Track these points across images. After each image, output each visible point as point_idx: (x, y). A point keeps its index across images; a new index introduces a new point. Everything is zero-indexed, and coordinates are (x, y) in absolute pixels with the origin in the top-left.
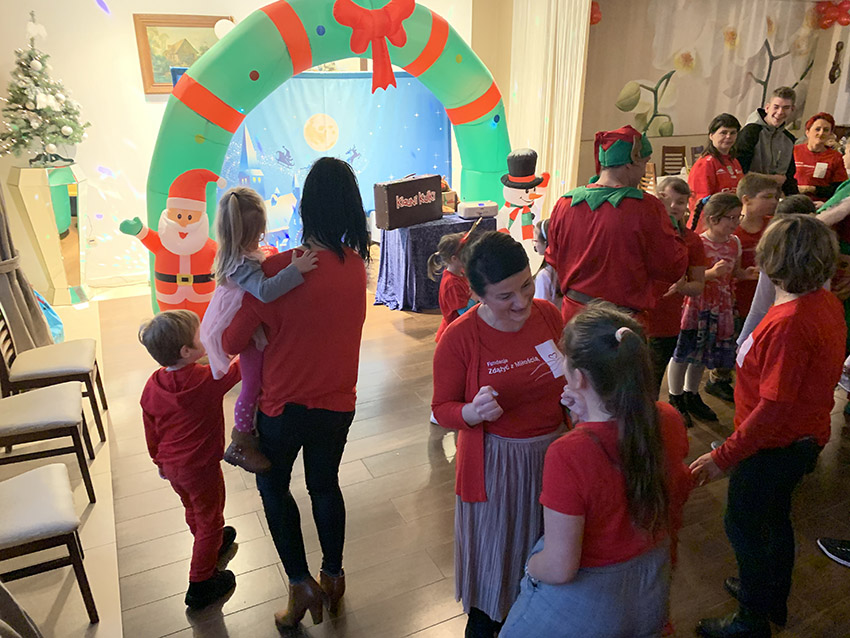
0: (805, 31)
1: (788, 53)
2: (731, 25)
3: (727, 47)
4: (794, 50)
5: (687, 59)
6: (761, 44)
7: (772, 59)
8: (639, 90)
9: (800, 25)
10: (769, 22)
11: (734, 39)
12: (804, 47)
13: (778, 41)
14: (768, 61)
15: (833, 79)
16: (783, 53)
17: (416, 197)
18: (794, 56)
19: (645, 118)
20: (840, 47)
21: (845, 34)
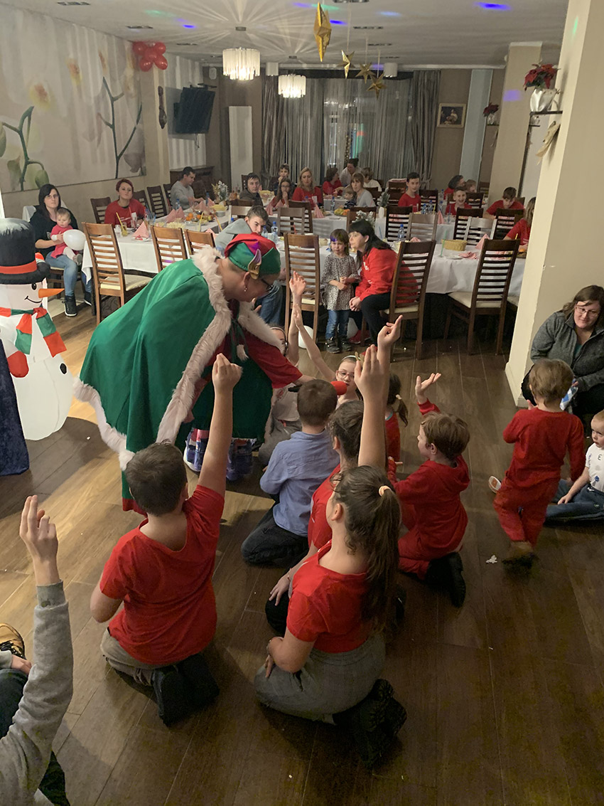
0: (129, 72)
1: (122, 95)
2: (72, 55)
3: (74, 83)
4: (125, 92)
5: (41, 92)
6: (100, 82)
7: (113, 100)
9: (125, 66)
10: (102, 60)
11: (78, 73)
12: (132, 90)
13: (113, 80)
14: (110, 102)
15: (163, 124)
16: (119, 94)
18: (127, 99)
19: (17, 165)
20: (161, 92)
21: (161, 79)
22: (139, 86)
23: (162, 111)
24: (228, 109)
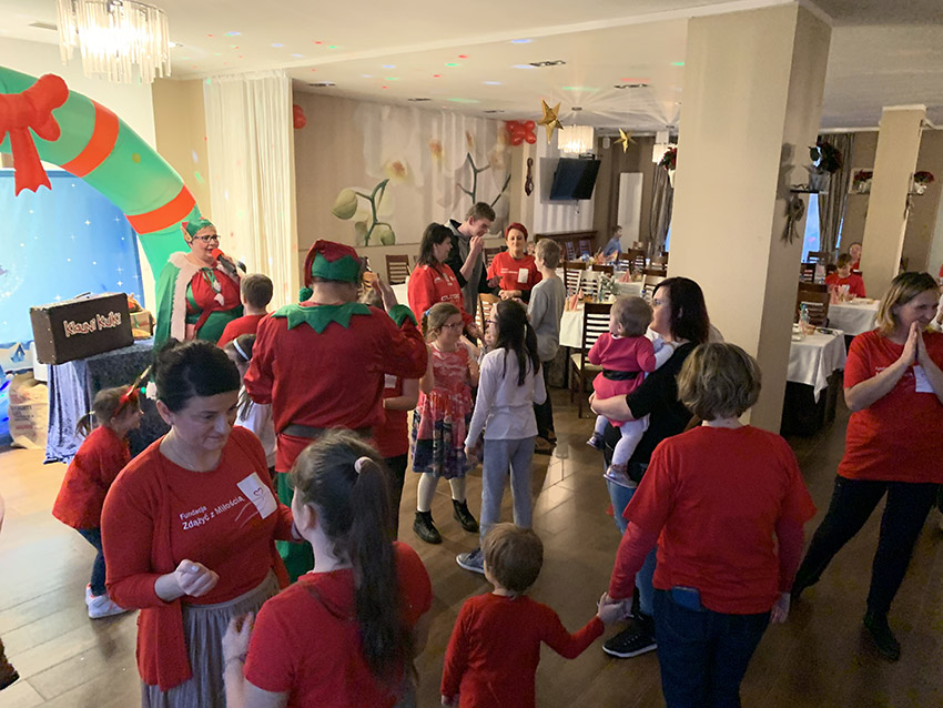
0: (500, 147)
1: (488, 167)
2: (435, 137)
3: (435, 159)
4: (493, 164)
5: (399, 168)
7: (476, 172)
8: (355, 198)
9: (495, 142)
10: (469, 138)
11: (440, 150)
12: (501, 162)
13: (479, 155)
15: (528, 192)
16: (484, 166)
17: (93, 322)
18: (494, 170)
19: (365, 226)
20: (530, 163)
21: (533, 151)
22: (509, 159)
23: (529, 180)
24: (619, 176)
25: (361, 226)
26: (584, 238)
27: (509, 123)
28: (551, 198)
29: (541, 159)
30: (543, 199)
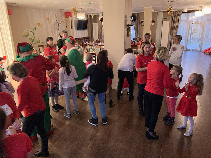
3: (48, 21)
5: (39, 24)
6: (55, 21)
7: (59, 24)
8: (28, 32)
11: (49, 19)
12: (64, 22)
14: (58, 25)
15: (72, 28)
19: (32, 39)
20: (71, 22)
21: (72, 19)
22: (66, 21)
23: (72, 26)
24: (92, 24)
25: (31, 39)
26: (86, 39)
27: (65, 12)
28: (78, 30)
29: (74, 20)
30: (76, 30)
